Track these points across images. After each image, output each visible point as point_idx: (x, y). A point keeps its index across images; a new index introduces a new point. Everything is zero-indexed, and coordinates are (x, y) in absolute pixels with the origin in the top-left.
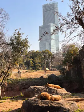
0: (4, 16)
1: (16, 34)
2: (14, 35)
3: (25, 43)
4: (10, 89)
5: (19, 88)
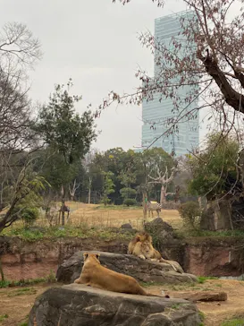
0: (26, 45)
1: (58, 98)
2: (51, 102)
3: (84, 125)
4: (32, 256)
5: (57, 255)
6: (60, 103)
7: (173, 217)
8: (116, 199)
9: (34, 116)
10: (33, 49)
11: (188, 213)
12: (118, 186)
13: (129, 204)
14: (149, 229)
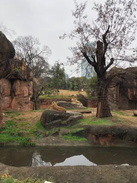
2: (54, 65)
3: (63, 71)
6: (56, 65)
7: (84, 93)
8: (73, 89)
9: (51, 69)
10: (50, 52)
11: (88, 92)
12: (74, 86)
13: (76, 90)
14: (78, 96)
